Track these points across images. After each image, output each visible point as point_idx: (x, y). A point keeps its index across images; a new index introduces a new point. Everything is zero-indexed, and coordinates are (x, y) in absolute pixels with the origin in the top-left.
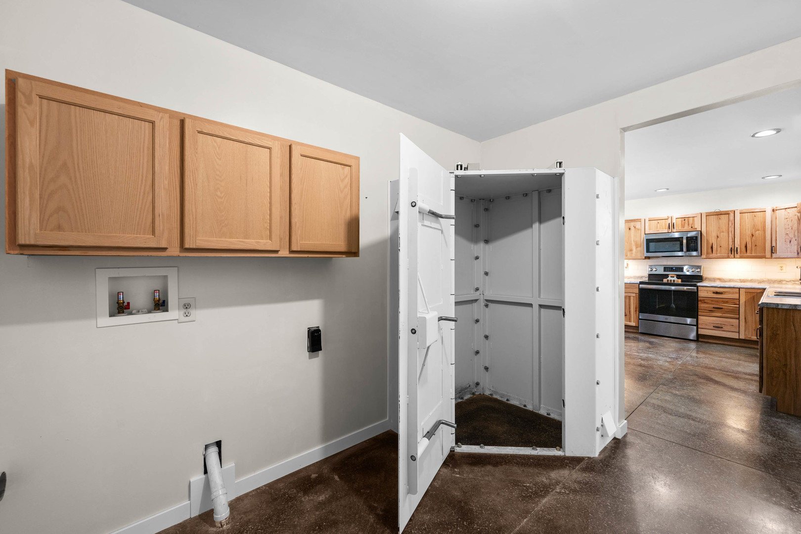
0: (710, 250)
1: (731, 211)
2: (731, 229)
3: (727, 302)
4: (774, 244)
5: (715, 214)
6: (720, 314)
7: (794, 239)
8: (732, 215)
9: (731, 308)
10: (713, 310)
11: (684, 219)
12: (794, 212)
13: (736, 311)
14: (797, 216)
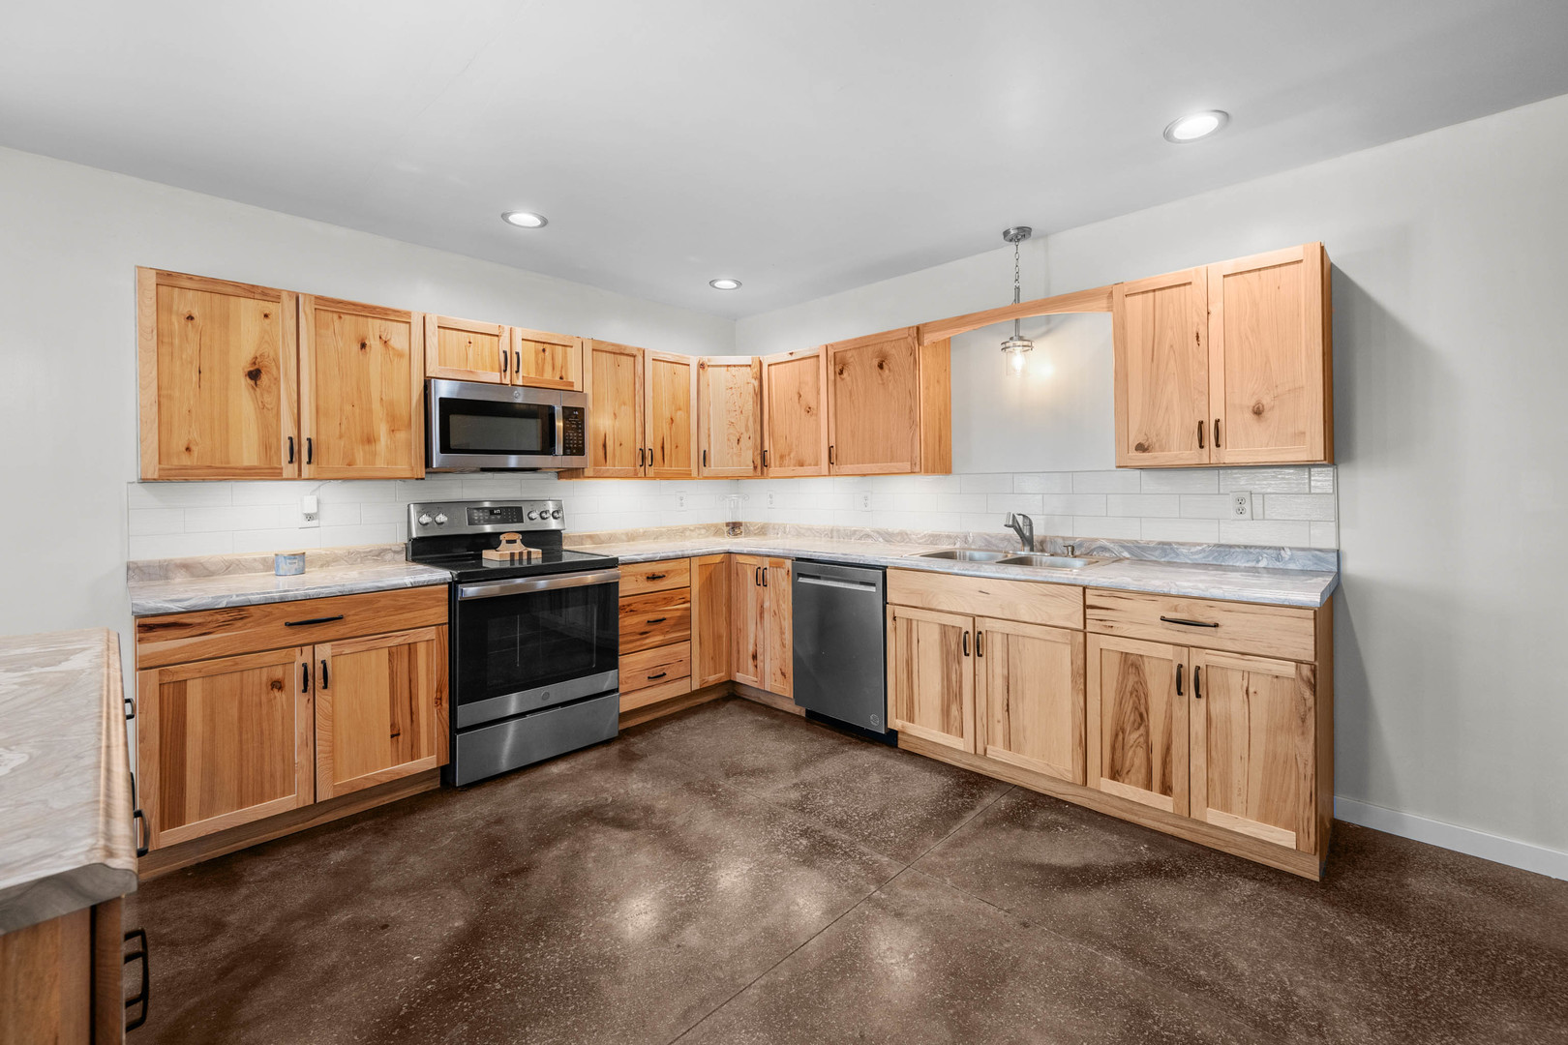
0: (601, 453)
1: (639, 349)
2: (639, 399)
3: (668, 601)
4: (704, 446)
5: (610, 348)
6: (658, 639)
7: (745, 436)
8: (640, 358)
9: (678, 614)
10: (647, 629)
11: (540, 347)
12: (746, 379)
13: (684, 621)
14: (751, 386)
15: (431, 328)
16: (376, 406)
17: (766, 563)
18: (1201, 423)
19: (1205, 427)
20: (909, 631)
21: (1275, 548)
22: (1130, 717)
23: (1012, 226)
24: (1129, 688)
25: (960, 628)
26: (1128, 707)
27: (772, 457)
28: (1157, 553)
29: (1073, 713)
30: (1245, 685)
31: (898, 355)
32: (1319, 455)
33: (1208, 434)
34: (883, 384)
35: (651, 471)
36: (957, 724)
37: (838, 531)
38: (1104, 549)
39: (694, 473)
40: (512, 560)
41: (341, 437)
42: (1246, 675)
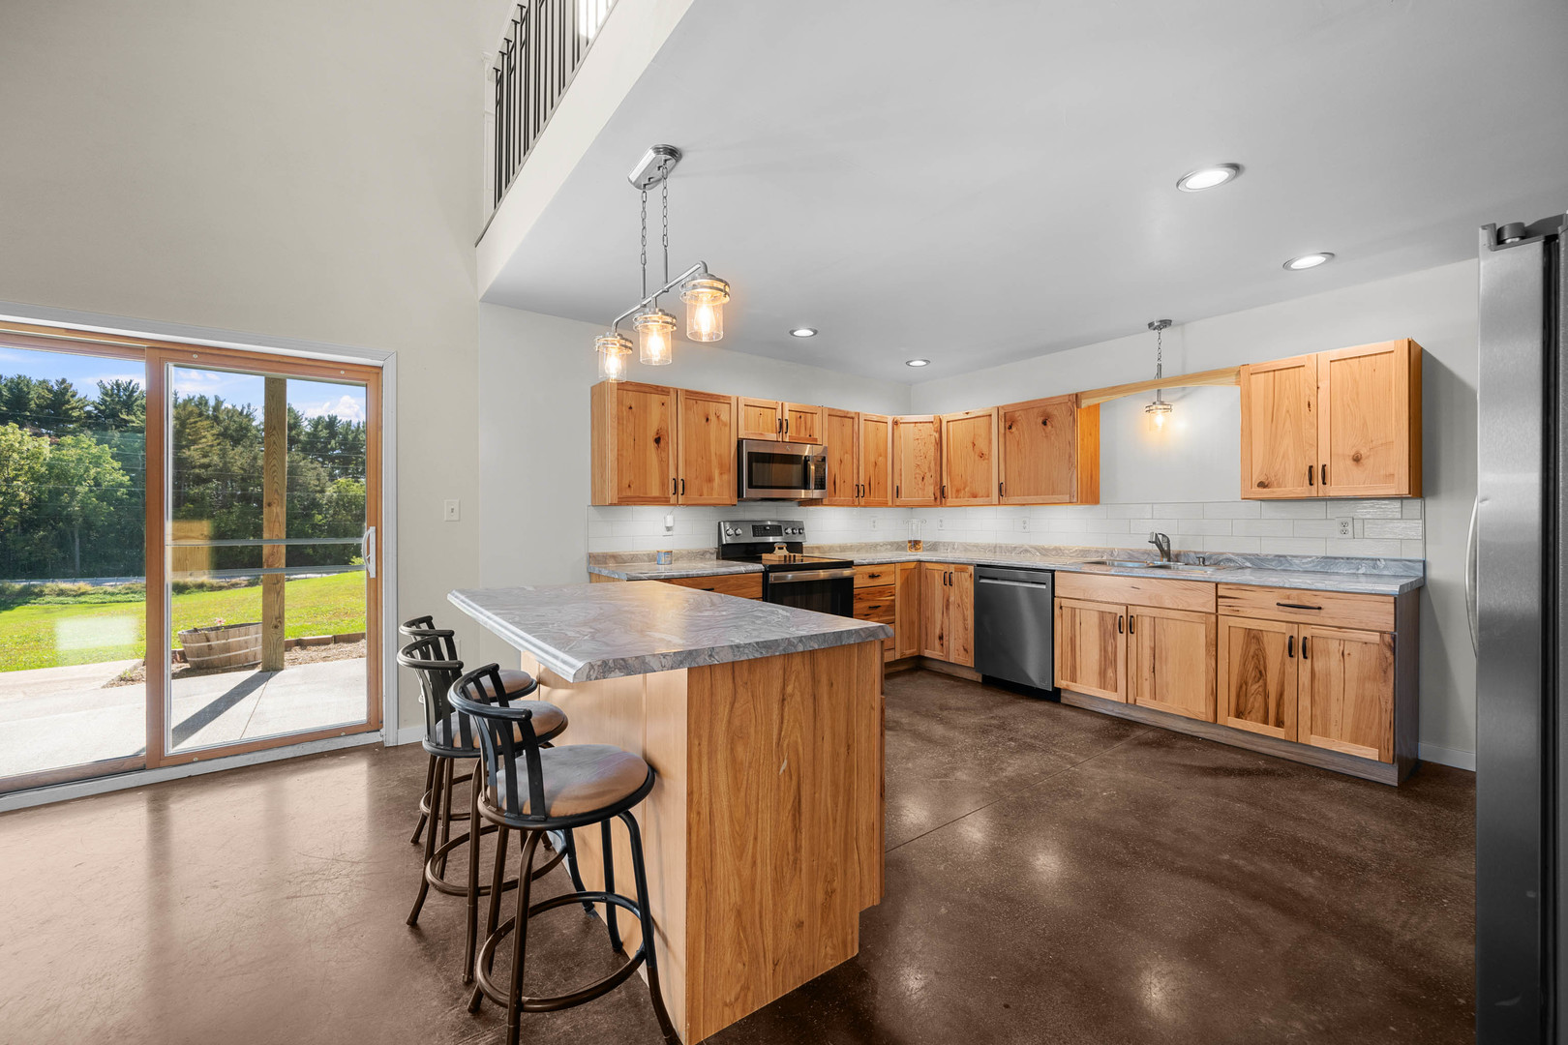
0: (834, 488)
1: (856, 413)
2: (855, 449)
3: (881, 593)
4: (897, 483)
5: (839, 414)
7: (928, 475)
8: (857, 419)
9: (888, 603)
10: (869, 612)
11: (798, 415)
12: (929, 431)
13: (891, 609)
14: (933, 438)
15: (741, 406)
16: (713, 457)
17: (952, 568)
18: (1311, 467)
19: (1315, 469)
20: (1073, 616)
21: (1373, 559)
22: (1252, 674)
23: (1156, 319)
24: (1251, 653)
25: (1116, 614)
26: (1250, 667)
27: (949, 491)
28: (1273, 564)
29: (1207, 673)
30: (1341, 649)
31: (1060, 415)
32: (1405, 491)
33: (1316, 475)
34: (1046, 437)
35: (863, 501)
36: (1112, 682)
37: (1001, 547)
38: (1230, 560)
39: (890, 503)
40: (785, 560)
41: (697, 477)
42: (1342, 642)
